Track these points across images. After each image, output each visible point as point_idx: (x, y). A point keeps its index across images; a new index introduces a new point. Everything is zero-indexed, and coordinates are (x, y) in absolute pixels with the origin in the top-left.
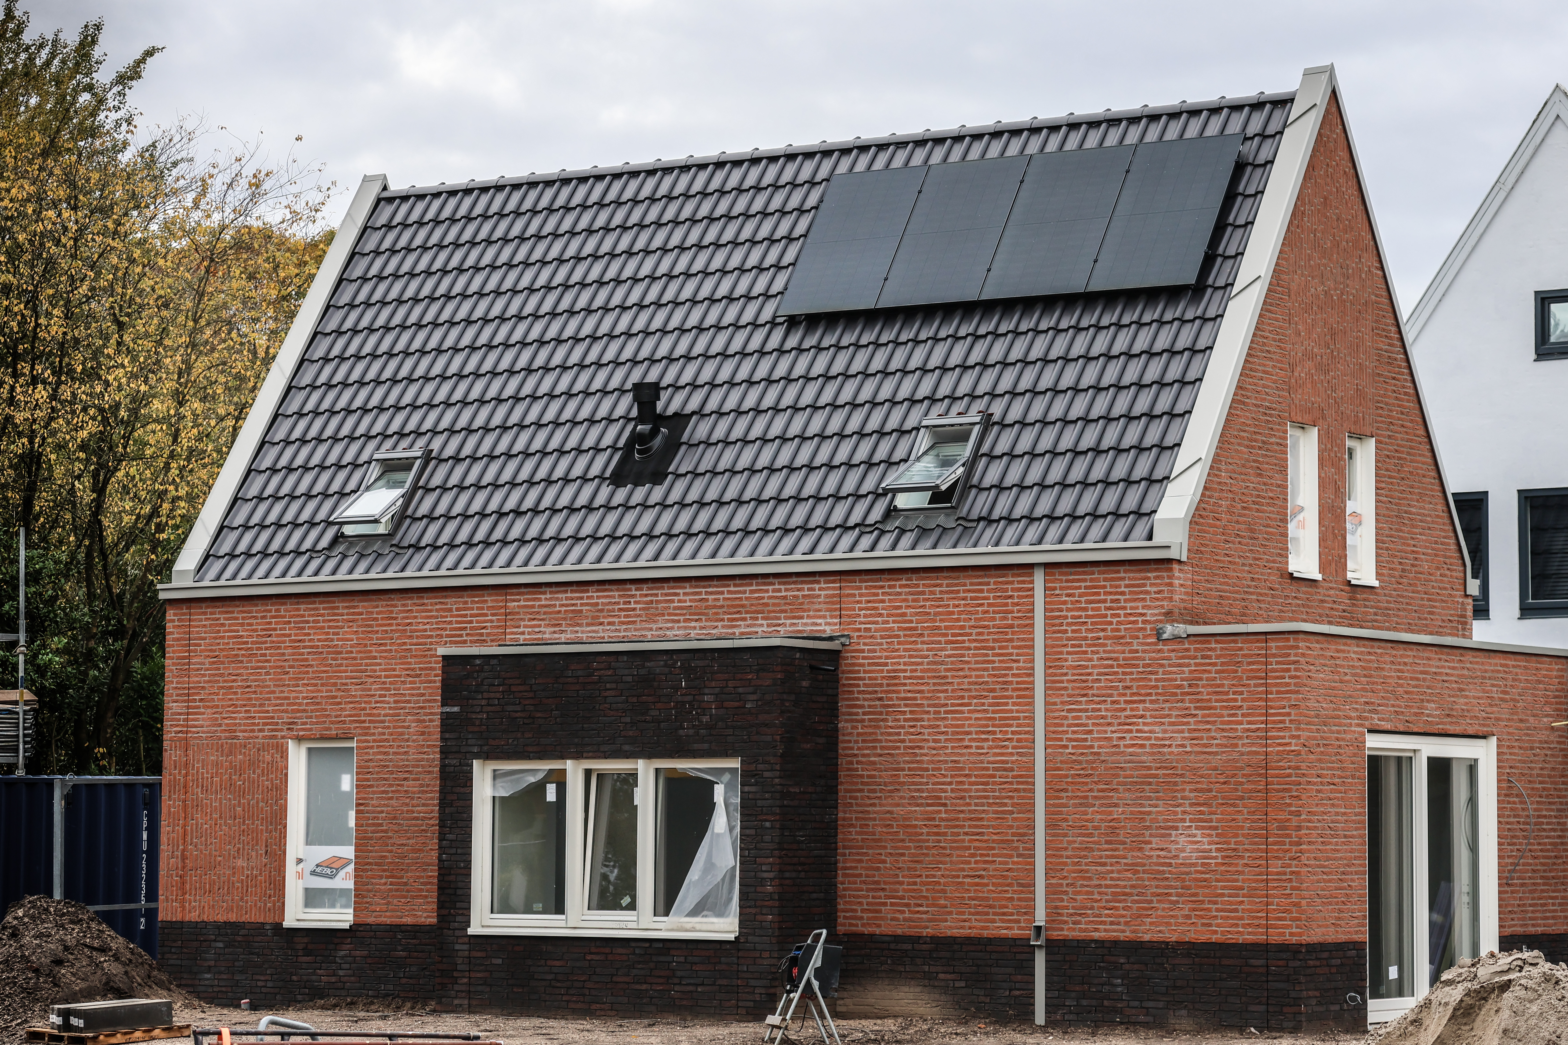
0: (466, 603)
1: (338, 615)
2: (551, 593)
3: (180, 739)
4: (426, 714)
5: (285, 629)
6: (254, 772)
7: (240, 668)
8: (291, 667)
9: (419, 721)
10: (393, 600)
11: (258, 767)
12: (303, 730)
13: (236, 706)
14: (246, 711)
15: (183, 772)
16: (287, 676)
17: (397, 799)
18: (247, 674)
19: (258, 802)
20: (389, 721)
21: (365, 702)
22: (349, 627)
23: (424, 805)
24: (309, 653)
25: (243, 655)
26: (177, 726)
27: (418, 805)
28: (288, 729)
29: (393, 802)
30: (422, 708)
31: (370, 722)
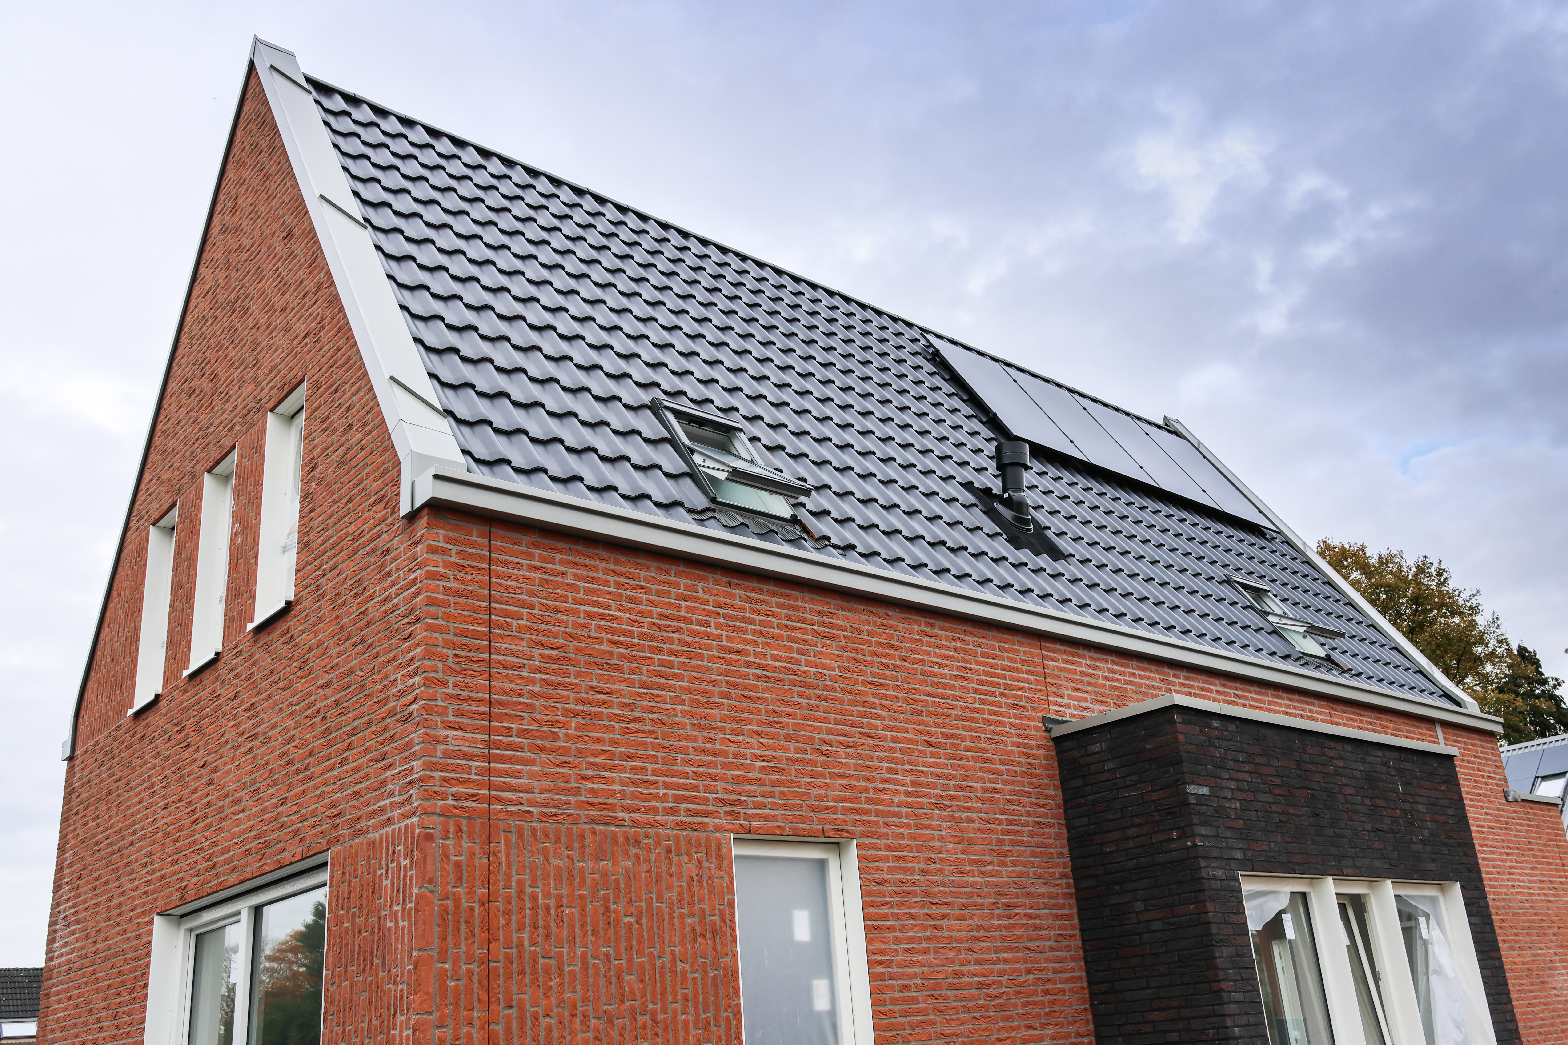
0: (992, 648)
1: (804, 621)
2: (1091, 658)
3: (471, 815)
4: (961, 809)
5: (707, 624)
6: (660, 899)
7: (615, 680)
8: (726, 696)
9: (952, 819)
10: (891, 618)
11: (670, 888)
12: (760, 817)
13: (611, 755)
14: (634, 769)
15: (481, 891)
16: (716, 712)
17: (936, 951)
18: (632, 695)
19: (673, 961)
20: (908, 816)
21: (867, 779)
22: (825, 646)
23: (978, 962)
24: (758, 677)
25: (621, 656)
26: (463, 782)
27: (968, 963)
28: (730, 813)
29: (931, 956)
30: (952, 798)
31: (878, 813)
